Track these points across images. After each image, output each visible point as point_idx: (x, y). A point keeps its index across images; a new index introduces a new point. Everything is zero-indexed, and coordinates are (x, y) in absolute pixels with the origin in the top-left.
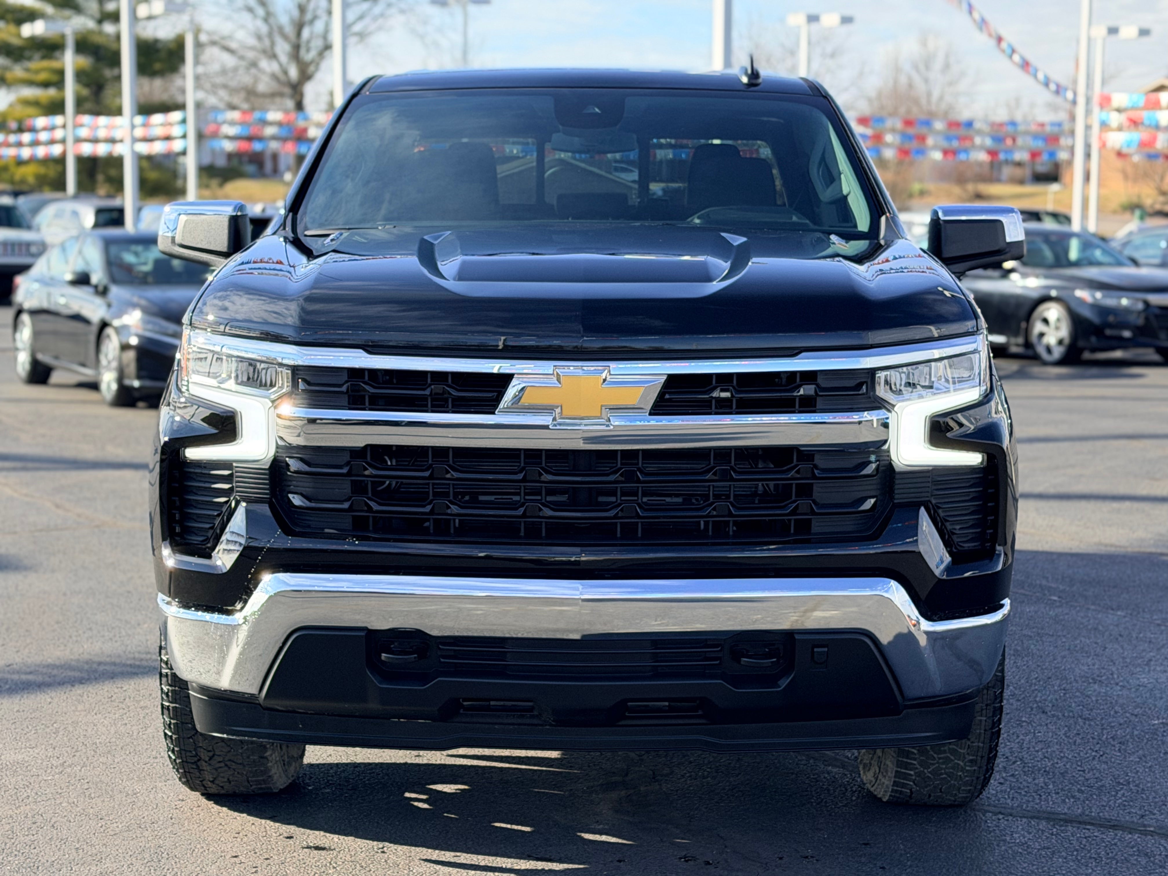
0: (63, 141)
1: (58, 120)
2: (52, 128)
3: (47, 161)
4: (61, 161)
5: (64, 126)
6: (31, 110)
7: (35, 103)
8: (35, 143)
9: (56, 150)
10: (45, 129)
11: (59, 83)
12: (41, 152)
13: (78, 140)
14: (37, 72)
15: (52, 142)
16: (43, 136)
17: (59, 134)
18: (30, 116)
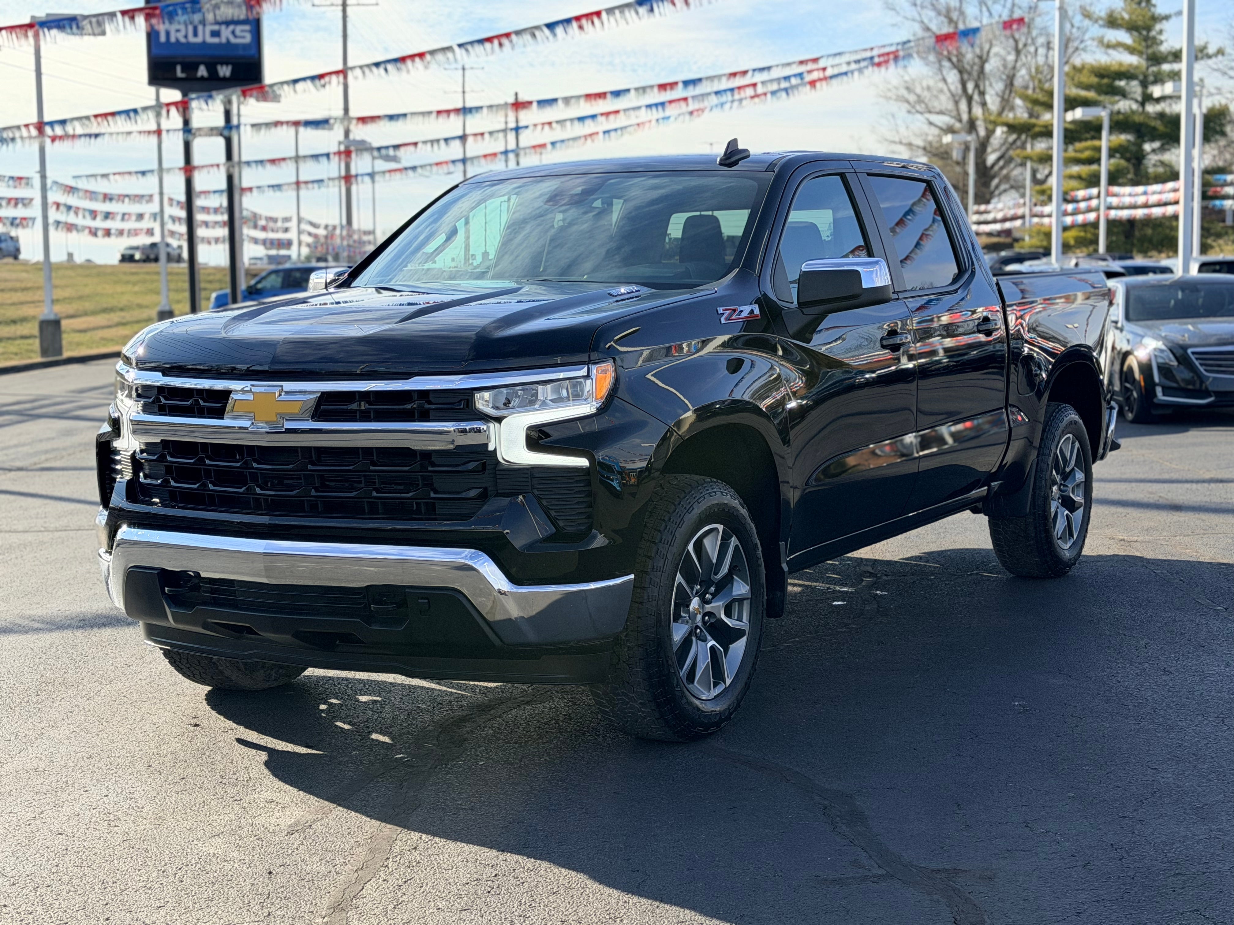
0: (1097, 209)
1: (1094, 191)
2: (1090, 198)
3: (1084, 226)
4: (1095, 225)
5: (1098, 196)
6: (1074, 183)
7: (1079, 177)
8: (1075, 213)
9: (1092, 216)
10: (1085, 200)
11: (1097, 160)
12: (1080, 218)
13: (1110, 208)
14: (1081, 151)
15: (1089, 210)
16: (1083, 205)
17: (1094, 203)
18: (1073, 190)
